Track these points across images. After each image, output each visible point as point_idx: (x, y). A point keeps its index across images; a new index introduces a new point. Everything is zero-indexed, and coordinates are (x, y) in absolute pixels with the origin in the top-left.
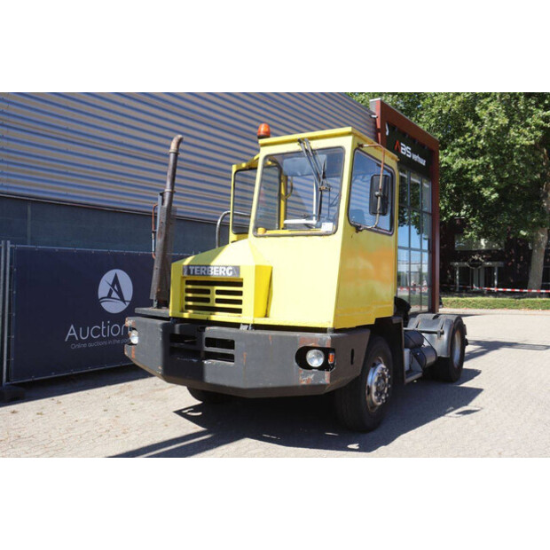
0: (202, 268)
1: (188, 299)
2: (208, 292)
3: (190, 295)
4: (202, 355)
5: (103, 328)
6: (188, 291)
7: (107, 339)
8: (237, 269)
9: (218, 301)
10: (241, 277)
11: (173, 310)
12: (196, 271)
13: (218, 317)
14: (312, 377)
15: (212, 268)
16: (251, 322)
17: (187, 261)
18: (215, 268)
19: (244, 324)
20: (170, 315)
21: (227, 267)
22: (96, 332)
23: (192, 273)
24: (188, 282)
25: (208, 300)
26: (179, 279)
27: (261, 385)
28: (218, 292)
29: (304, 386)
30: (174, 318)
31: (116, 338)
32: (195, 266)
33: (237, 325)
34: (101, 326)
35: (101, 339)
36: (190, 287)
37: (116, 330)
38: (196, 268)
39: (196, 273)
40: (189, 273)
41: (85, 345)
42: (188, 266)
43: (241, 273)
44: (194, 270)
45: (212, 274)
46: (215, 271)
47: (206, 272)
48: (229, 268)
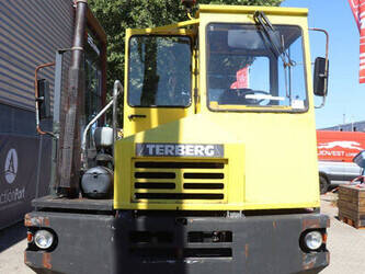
0: (167, 147)
1: (138, 186)
2: (173, 176)
3: (142, 180)
6: (139, 175)
8: (220, 148)
9: (187, 186)
10: (225, 157)
11: (118, 200)
12: (158, 150)
13: (189, 205)
15: (183, 147)
16: (242, 209)
18: (188, 147)
19: (231, 211)
20: (115, 208)
21: (205, 145)
23: (151, 152)
24: (139, 165)
25: (172, 186)
28: (187, 176)
32: (155, 144)
33: (221, 213)
36: (142, 170)
38: (158, 147)
39: (157, 153)
40: (146, 152)
42: (144, 144)
43: (225, 153)
44: (154, 149)
45: (183, 153)
46: (188, 150)
47: (174, 152)
48: (208, 147)
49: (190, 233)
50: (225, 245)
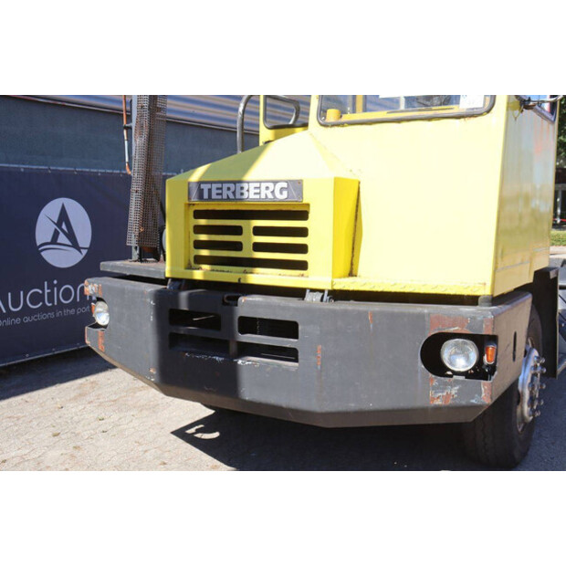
0: (226, 186)
1: (199, 245)
2: (238, 231)
3: (203, 237)
4: (233, 348)
5: (47, 291)
6: (198, 229)
7: (53, 309)
8: (296, 186)
9: (258, 247)
10: (305, 202)
11: (171, 265)
12: (214, 192)
13: (260, 277)
14: (454, 391)
15: (245, 186)
16: (328, 287)
17: (197, 174)
18: (252, 186)
19: (313, 290)
20: (168, 275)
21: (275, 182)
22: (36, 298)
23: (206, 196)
24: (198, 215)
25: (238, 246)
26: (182, 208)
27: (352, 406)
28: (258, 231)
29: (438, 408)
30: (174, 280)
31: (69, 306)
32: (211, 183)
33: (299, 293)
34: (43, 290)
35: (44, 309)
36: (203, 222)
37: (67, 294)
38: (214, 186)
39: (214, 196)
41: (18, 321)
42: (199, 183)
43: (304, 196)
44: (210, 190)
45: (245, 196)
46: (252, 191)
47: (234, 193)
48: (279, 186)
49: (242, 319)
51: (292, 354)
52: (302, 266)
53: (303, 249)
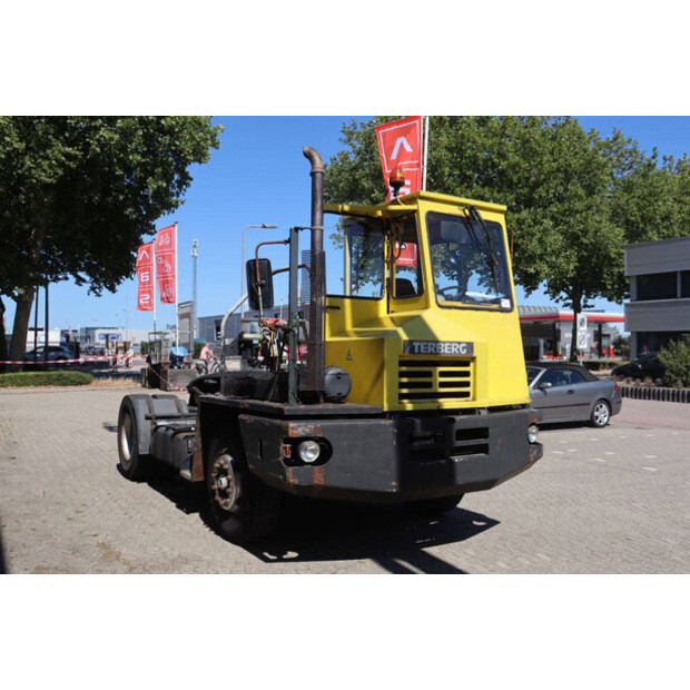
0: (429, 344)
1: (402, 385)
3: (405, 380)
6: (402, 374)
8: (470, 346)
9: (443, 385)
10: (474, 355)
11: (388, 402)
12: (422, 348)
13: (448, 404)
15: (443, 344)
18: (446, 345)
20: (386, 409)
21: (459, 343)
23: (416, 350)
24: (402, 363)
25: (429, 385)
28: (443, 374)
32: (420, 341)
36: (404, 369)
38: (422, 344)
39: (422, 351)
40: (412, 350)
42: (410, 342)
43: (475, 350)
44: (419, 347)
45: (442, 351)
46: (446, 348)
47: (435, 349)
48: (462, 345)
49: (458, 431)
50: (482, 441)
51: (484, 449)
52: (466, 394)
53: (467, 384)
